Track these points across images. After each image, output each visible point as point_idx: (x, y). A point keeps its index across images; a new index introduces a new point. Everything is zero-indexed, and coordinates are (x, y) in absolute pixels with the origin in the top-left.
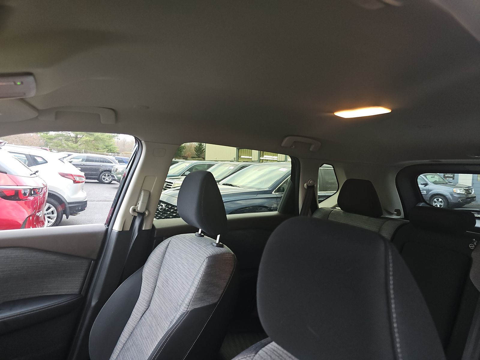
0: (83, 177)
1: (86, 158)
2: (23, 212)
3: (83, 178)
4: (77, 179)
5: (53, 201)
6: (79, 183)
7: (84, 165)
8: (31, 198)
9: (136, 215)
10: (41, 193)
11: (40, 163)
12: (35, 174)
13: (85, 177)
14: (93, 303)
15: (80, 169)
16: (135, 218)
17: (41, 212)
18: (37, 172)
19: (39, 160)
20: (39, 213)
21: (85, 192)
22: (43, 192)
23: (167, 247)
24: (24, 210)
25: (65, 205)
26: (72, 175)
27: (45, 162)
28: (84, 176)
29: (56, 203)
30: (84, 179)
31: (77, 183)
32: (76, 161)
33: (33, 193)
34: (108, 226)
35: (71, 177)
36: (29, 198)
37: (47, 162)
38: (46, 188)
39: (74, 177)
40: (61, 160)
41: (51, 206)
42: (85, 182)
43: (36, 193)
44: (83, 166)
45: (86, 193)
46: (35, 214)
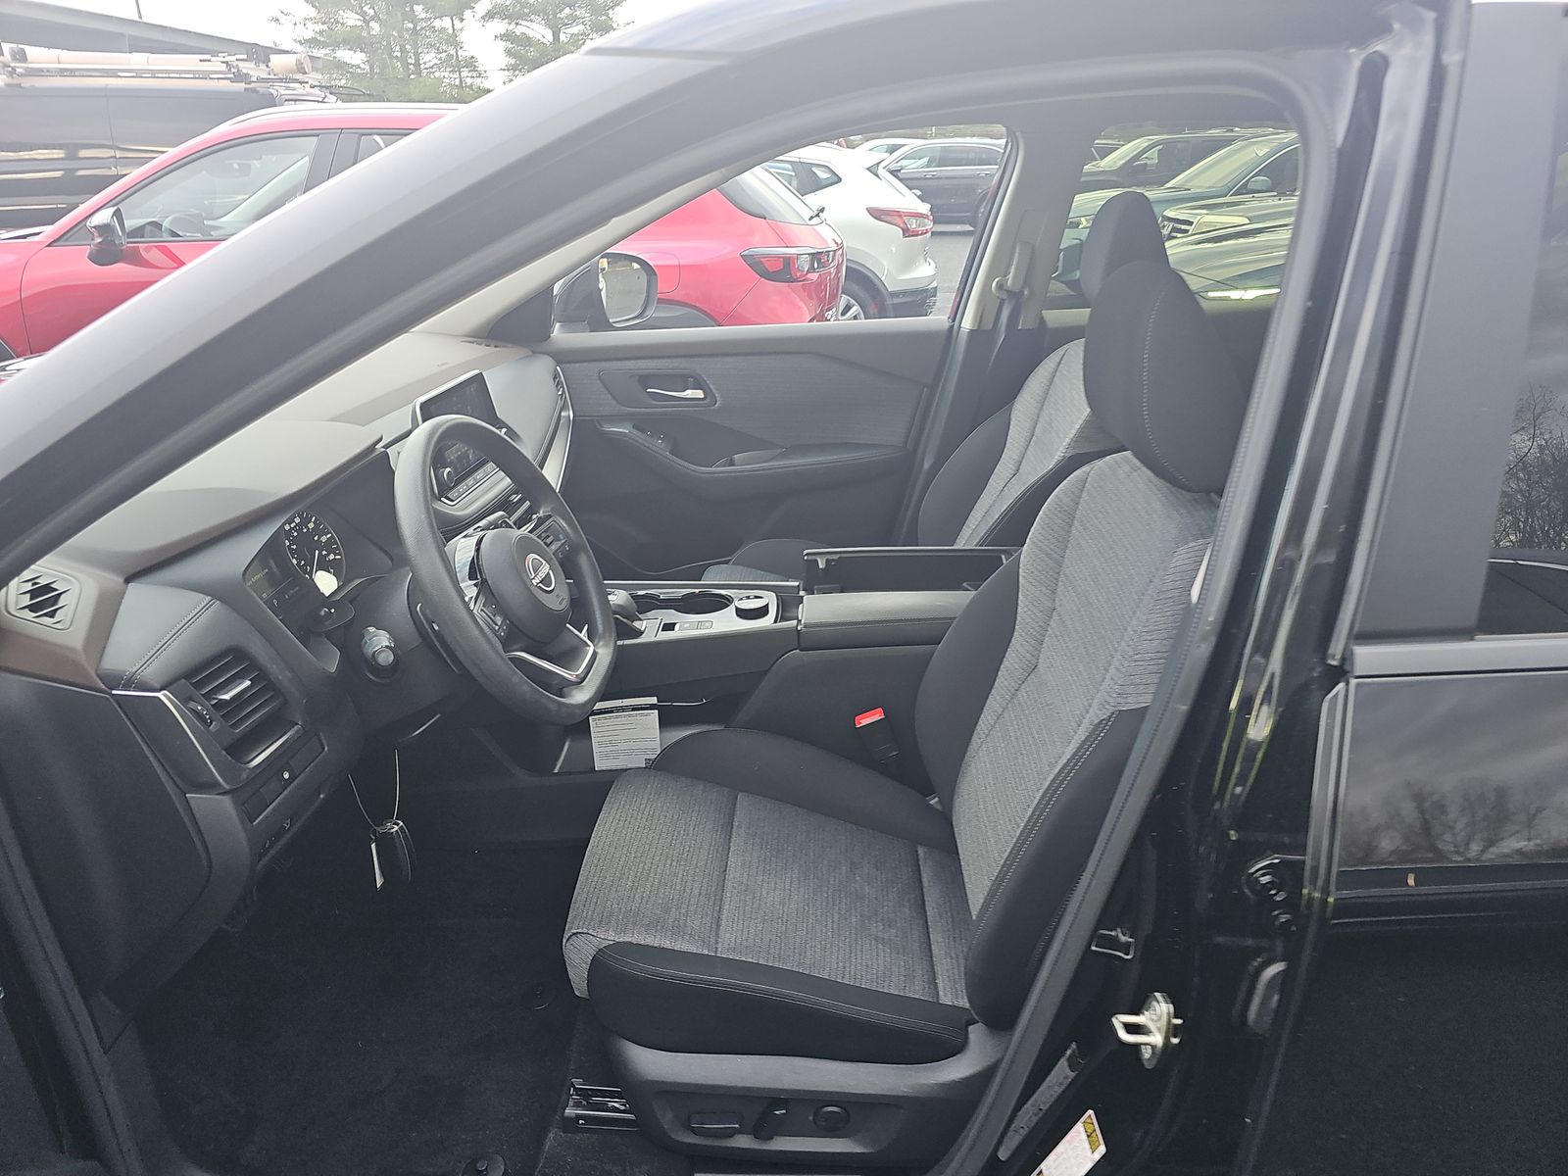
0: (927, 217)
1: (938, 154)
2: (800, 308)
3: (926, 220)
4: (913, 224)
5: (855, 288)
6: (917, 235)
7: (934, 178)
8: (814, 276)
9: (1004, 296)
10: (832, 265)
11: (824, 183)
12: (817, 215)
13: (931, 218)
14: (926, 466)
15: (919, 193)
16: (1002, 302)
17: (834, 310)
18: (822, 210)
19: (823, 175)
20: (830, 313)
21: (931, 261)
22: (835, 263)
23: (1059, 363)
24: (801, 304)
25: (883, 300)
26: (898, 213)
27: (836, 179)
28: (929, 214)
29: (863, 294)
30: (930, 225)
31: (913, 236)
32: (912, 166)
33: (816, 266)
34: (954, 321)
35: (897, 220)
36: (809, 275)
37: (839, 180)
38: (841, 251)
39: (905, 218)
40: (873, 170)
41: (852, 301)
42: (934, 234)
43: (822, 265)
44: (929, 183)
45: (933, 265)
46: (823, 315)
